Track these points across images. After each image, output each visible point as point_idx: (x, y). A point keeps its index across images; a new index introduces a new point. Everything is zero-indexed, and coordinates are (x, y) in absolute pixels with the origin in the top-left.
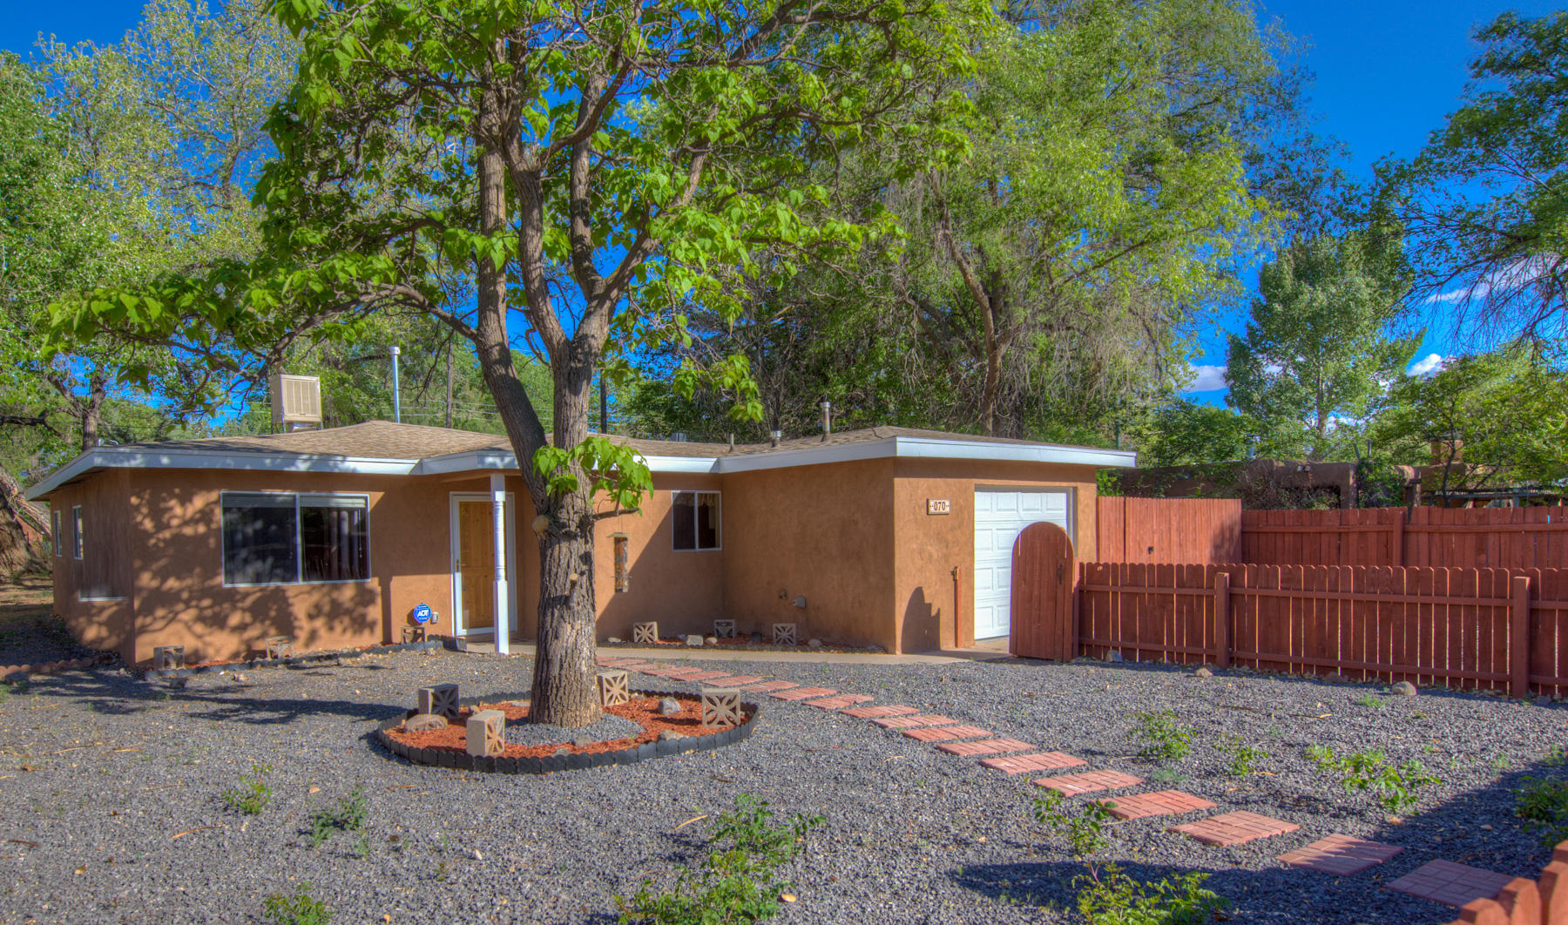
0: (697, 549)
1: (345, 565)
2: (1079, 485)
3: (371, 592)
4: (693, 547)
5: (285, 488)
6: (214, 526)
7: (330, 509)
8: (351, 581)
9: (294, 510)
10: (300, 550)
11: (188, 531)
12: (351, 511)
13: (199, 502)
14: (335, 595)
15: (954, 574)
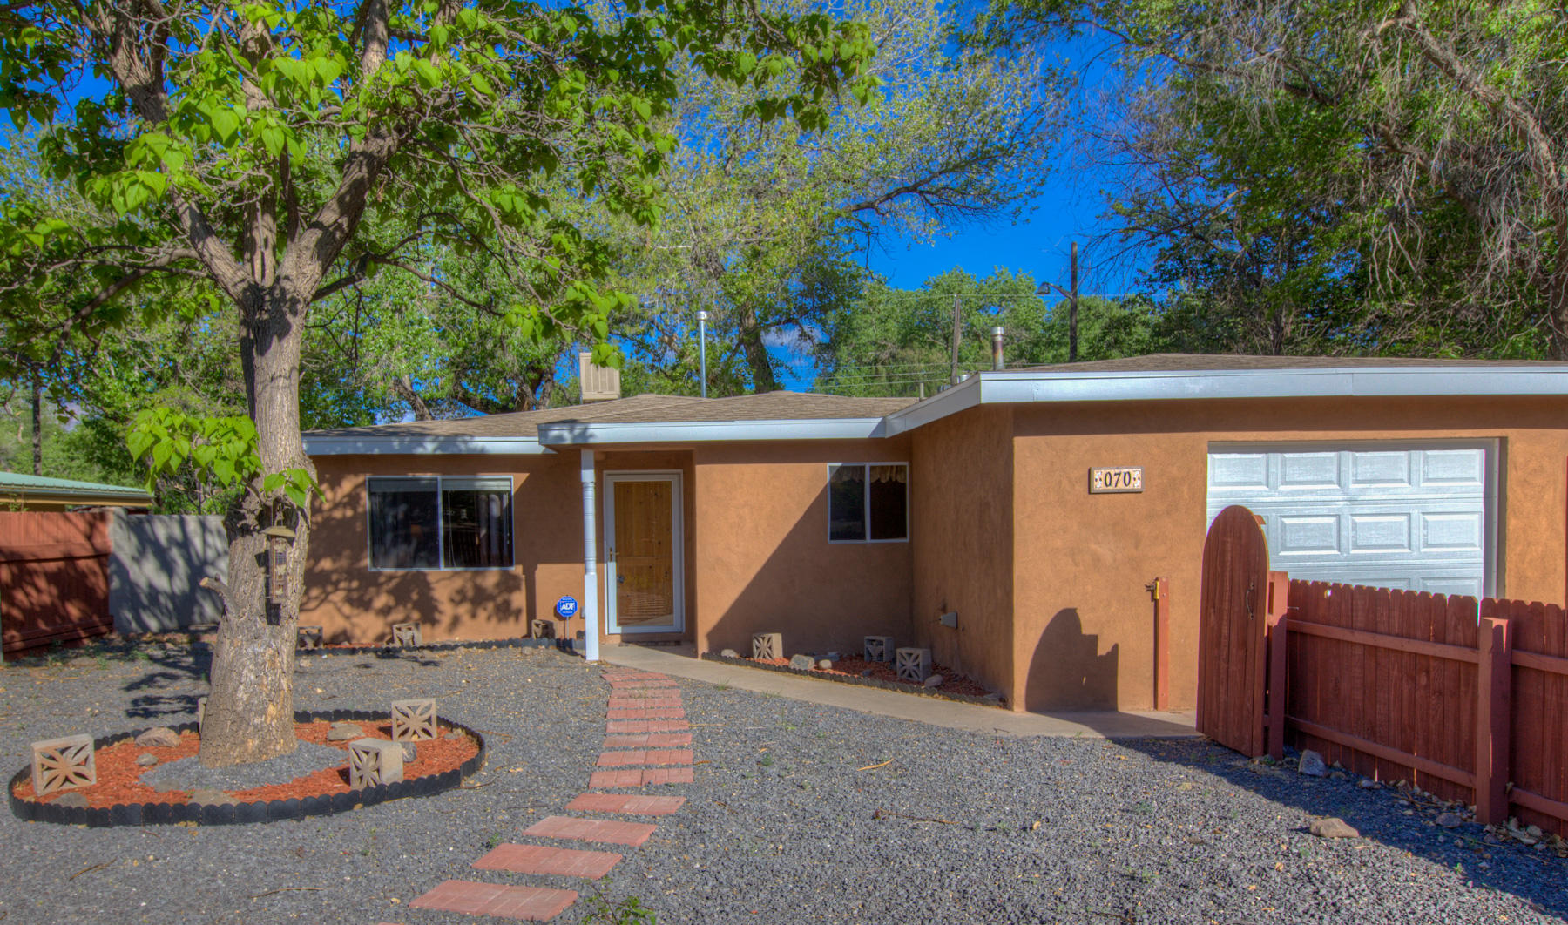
0: (868, 540)
1: (495, 551)
3: (515, 577)
4: (862, 536)
5: (425, 471)
6: (360, 510)
7: (478, 493)
8: (495, 569)
9: (435, 494)
10: (441, 533)
11: (338, 514)
13: (347, 485)
14: (479, 581)
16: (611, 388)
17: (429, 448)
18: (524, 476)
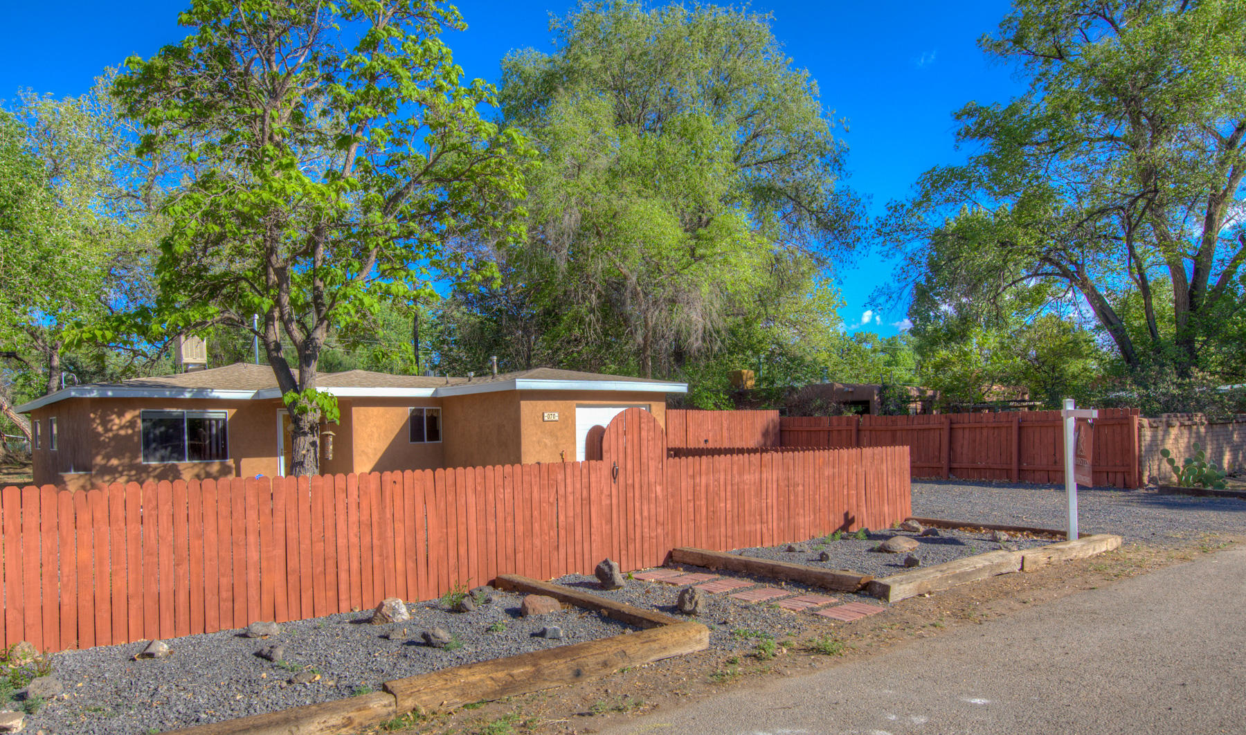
0: (425, 442)
1: (214, 451)
2: (652, 403)
3: (229, 468)
4: (423, 440)
5: (178, 408)
6: (137, 430)
7: (205, 419)
8: (217, 461)
9: (183, 420)
10: (187, 443)
11: (122, 432)
12: (217, 421)
13: (128, 416)
14: (208, 469)
15: (562, 455)
16: (202, 357)
17: (188, 395)
18: (234, 411)
